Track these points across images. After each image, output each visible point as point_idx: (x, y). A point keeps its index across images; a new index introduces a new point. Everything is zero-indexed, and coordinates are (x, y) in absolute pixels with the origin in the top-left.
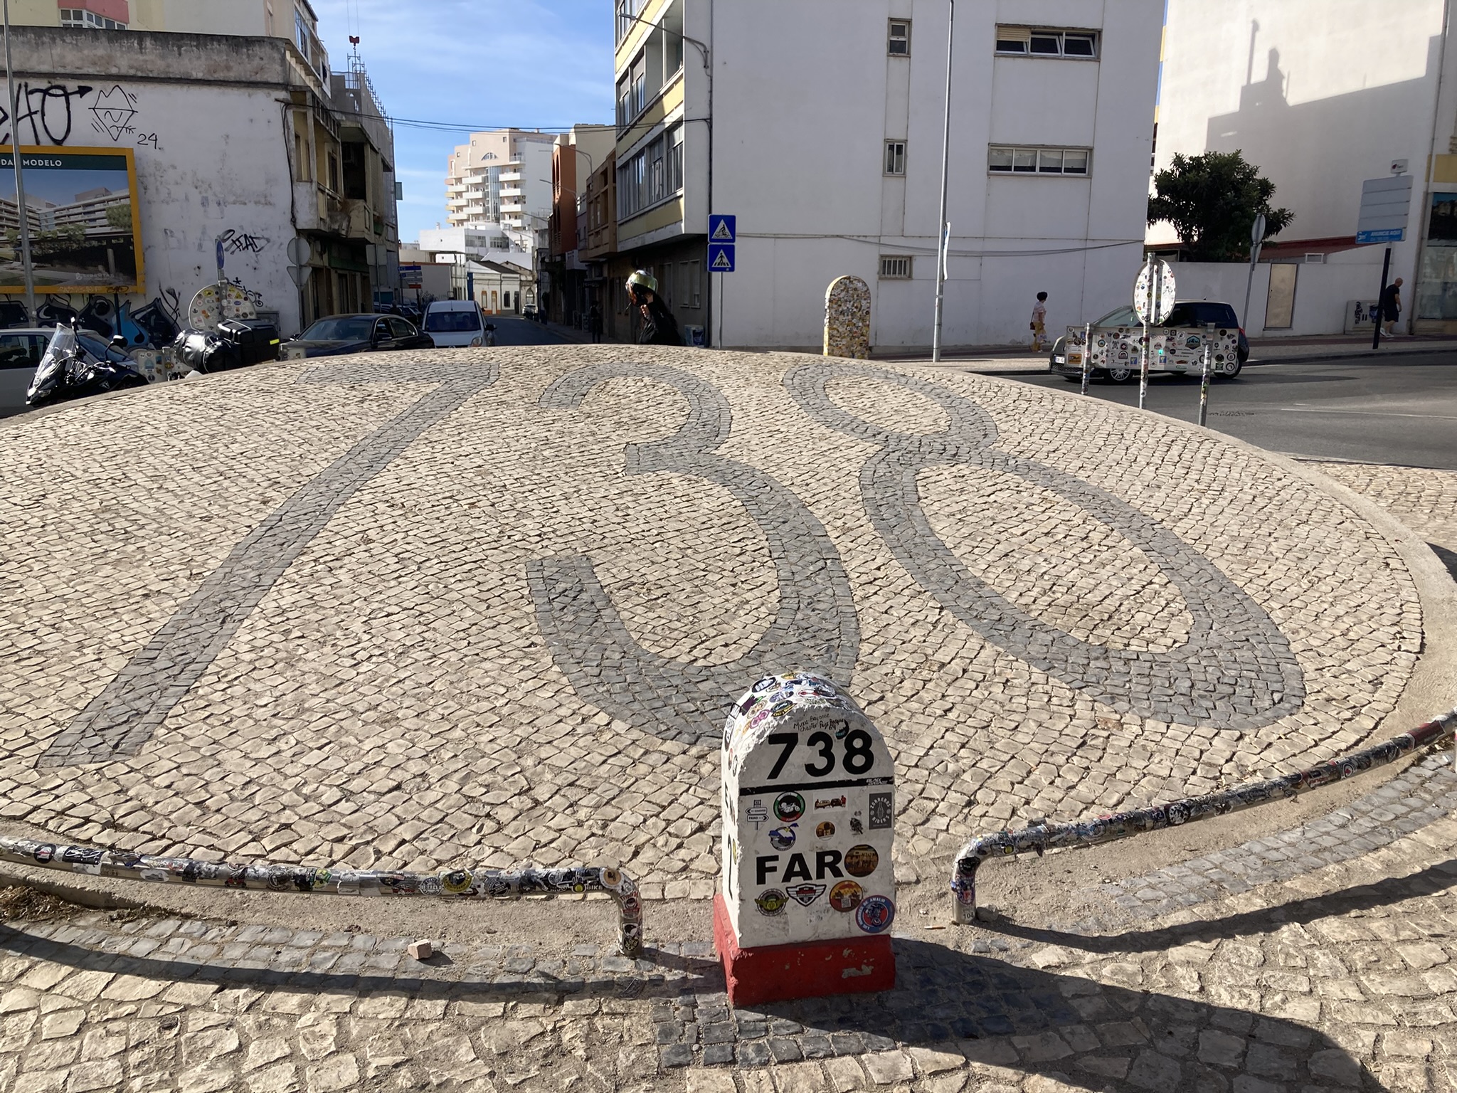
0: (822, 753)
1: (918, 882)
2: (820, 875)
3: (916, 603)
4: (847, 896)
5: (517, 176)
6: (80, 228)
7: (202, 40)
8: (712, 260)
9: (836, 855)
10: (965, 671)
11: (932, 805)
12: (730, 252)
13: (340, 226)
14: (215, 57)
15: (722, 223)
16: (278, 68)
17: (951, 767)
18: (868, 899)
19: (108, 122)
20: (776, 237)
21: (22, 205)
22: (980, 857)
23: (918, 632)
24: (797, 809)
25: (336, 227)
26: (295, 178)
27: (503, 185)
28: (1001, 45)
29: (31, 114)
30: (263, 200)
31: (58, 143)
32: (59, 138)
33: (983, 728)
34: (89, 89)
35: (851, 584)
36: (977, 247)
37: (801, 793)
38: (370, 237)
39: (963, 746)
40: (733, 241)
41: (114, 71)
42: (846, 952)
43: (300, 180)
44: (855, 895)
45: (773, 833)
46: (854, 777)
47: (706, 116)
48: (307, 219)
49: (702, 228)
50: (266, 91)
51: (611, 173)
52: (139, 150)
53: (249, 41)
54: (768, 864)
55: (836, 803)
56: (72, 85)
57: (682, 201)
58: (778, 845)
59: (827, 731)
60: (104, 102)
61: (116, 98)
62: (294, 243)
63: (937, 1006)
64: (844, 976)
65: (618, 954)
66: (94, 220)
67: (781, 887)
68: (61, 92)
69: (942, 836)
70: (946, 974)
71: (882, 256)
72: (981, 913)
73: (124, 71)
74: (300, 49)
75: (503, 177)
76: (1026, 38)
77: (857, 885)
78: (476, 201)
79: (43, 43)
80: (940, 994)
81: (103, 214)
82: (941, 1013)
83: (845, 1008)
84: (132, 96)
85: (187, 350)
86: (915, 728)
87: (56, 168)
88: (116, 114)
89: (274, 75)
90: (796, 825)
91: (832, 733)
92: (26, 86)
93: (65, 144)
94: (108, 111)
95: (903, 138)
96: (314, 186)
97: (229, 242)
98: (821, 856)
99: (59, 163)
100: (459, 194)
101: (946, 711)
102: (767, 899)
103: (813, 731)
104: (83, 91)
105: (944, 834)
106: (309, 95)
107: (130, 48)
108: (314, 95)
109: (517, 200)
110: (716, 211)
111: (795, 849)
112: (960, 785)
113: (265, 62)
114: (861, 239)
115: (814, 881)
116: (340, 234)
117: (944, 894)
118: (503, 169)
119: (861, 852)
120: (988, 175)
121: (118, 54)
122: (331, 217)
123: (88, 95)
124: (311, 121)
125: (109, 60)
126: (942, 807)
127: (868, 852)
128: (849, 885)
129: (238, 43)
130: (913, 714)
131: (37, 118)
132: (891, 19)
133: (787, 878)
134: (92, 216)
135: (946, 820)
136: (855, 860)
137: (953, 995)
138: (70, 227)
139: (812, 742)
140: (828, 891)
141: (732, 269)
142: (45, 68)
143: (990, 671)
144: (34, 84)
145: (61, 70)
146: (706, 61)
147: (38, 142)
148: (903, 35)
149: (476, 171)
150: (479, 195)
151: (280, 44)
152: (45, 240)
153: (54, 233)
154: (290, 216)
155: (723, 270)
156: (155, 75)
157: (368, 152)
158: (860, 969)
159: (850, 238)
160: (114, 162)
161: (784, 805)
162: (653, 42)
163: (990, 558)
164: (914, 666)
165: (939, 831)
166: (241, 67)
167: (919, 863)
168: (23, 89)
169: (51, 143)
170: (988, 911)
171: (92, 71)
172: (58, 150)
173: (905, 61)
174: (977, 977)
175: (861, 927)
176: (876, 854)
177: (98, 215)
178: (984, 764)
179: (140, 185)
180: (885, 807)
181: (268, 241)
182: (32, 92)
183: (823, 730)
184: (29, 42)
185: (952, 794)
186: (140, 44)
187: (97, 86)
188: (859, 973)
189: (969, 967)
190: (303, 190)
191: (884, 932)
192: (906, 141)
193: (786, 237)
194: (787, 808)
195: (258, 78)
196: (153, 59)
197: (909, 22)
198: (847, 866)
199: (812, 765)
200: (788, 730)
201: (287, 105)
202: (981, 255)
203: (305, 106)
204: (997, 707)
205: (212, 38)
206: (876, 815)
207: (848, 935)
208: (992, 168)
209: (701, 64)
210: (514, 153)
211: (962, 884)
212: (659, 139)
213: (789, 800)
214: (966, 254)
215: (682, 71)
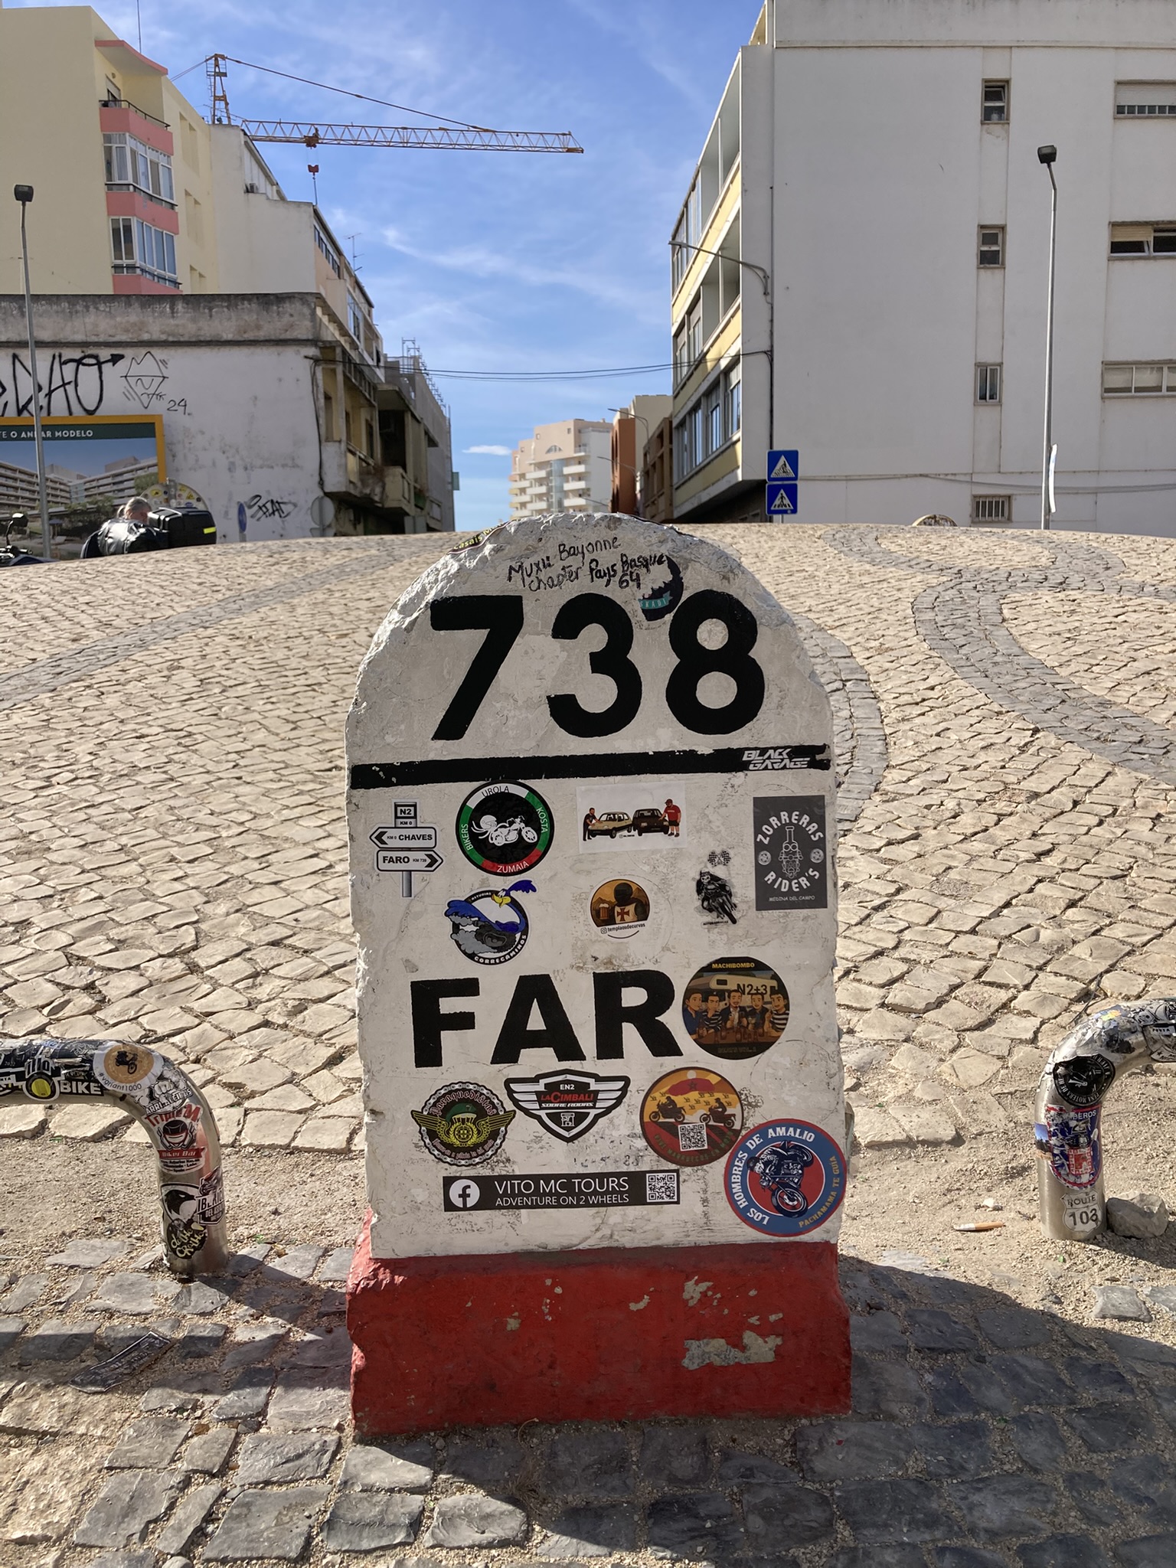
0: (600, 663)
1: (957, 1141)
2: (610, 1047)
3: (991, 725)
4: (695, 1114)
5: (581, 469)
6: (109, 499)
7: (232, 300)
8: (771, 502)
9: (658, 986)
10: (1076, 803)
11: (1003, 995)
12: (792, 492)
13: (373, 490)
14: (246, 317)
15: (783, 459)
16: (308, 323)
17: (1047, 935)
18: (762, 1130)
19: (139, 389)
20: (848, 479)
21: (42, 473)
22: (1114, 1058)
23: (994, 758)
24: (530, 835)
25: (367, 491)
26: (323, 438)
27: (566, 478)
28: (1117, 247)
29: (64, 385)
30: (290, 463)
31: (90, 413)
32: (91, 408)
33: (1115, 878)
34: (122, 357)
35: (882, 706)
36: (1091, 482)
37: (541, 785)
38: (410, 509)
39: (1072, 904)
40: (796, 479)
41: (146, 337)
42: (693, 1290)
43: (327, 440)
44: (718, 1114)
45: (459, 909)
46: (705, 744)
47: (766, 348)
48: (335, 483)
49: (761, 473)
50: (295, 348)
51: (669, 433)
52: (168, 418)
53: (280, 298)
54: (448, 1005)
55: (649, 822)
56: (105, 354)
57: (739, 447)
58: (474, 946)
59: (613, 592)
60: (135, 370)
61: (147, 365)
62: (317, 502)
63: (980, 1484)
64: (690, 1363)
65: (153, 1269)
66: (122, 490)
67: (491, 1077)
68: (93, 361)
69: (1021, 1052)
70: (1015, 1377)
71: (975, 497)
72: (1119, 1213)
73: (156, 336)
74: (352, 332)
75: (567, 470)
76: (1147, 237)
77: (725, 1084)
78: (540, 497)
79: (77, 312)
80: (994, 1440)
81: (131, 484)
82: (992, 1512)
83: (685, 1465)
84: (164, 362)
85: (110, 541)
86: (975, 878)
87: (87, 438)
88: (146, 381)
89: (303, 331)
90: (526, 886)
91: (631, 600)
92: (60, 356)
93: (98, 413)
94: (139, 378)
95: (998, 361)
96: (343, 446)
97: (256, 508)
98: (608, 986)
99: (90, 433)
100: (523, 490)
101: (1040, 855)
102: (446, 1111)
103: (571, 590)
104: (115, 359)
105: (1029, 1048)
106: (338, 351)
107: (163, 313)
108: (344, 351)
109: (581, 494)
110: (776, 448)
111: (529, 960)
112: (1066, 963)
113: (295, 318)
114: (950, 478)
115: (591, 1063)
116: (373, 501)
117: (1022, 1171)
118: (567, 462)
119: (733, 981)
120: (1103, 398)
121: (151, 320)
122: (362, 481)
123: (120, 363)
124: (340, 377)
125: (141, 326)
126: (1023, 1000)
127: (758, 982)
128: (701, 1085)
129: (267, 301)
130: (973, 858)
131: (70, 388)
132: (982, 227)
133: (506, 1050)
134: (121, 486)
135: (1033, 1023)
136: (715, 1005)
137: (1035, 1446)
138: (99, 498)
139: (567, 625)
140: (634, 1098)
141: (794, 511)
142: (79, 337)
143: (1126, 803)
144: (68, 353)
145: (94, 339)
146: (766, 288)
147: (71, 413)
148: (996, 243)
149: (540, 466)
150: (543, 489)
151: (310, 299)
152: (75, 512)
153: (85, 506)
154: (317, 479)
155: (785, 512)
156: (186, 339)
157: (408, 419)
158: (737, 1344)
159: (937, 476)
160: (143, 429)
161: (488, 822)
162: (709, 281)
163: (1119, 676)
164: (981, 796)
165: (1016, 1042)
166: (272, 325)
167: (963, 1103)
168: (57, 360)
169: (82, 413)
170: (1139, 1210)
171: (124, 338)
172: (90, 420)
173: (998, 273)
174: (1111, 1393)
175: (742, 1214)
176: (781, 990)
177: (126, 484)
178: (1119, 931)
179: (168, 453)
180: (809, 844)
181: (295, 505)
182: (66, 362)
183: (599, 587)
184: (63, 311)
185: (1046, 980)
186: (172, 308)
187: (128, 353)
188: (735, 1356)
189: (1089, 1360)
190: (331, 450)
191: (815, 1236)
192: (1001, 365)
193: (860, 478)
194: (500, 834)
195: (288, 336)
196: (184, 323)
197: (1003, 228)
198: (693, 1022)
199: (571, 699)
200: (494, 585)
201: (317, 361)
202: (1096, 491)
203: (333, 361)
204: (1142, 850)
205: (244, 297)
206: (775, 866)
207: (705, 1239)
208: (1108, 390)
209: (761, 290)
210: (579, 445)
211: (1064, 1129)
212: (715, 385)
213: (503, 808)
214: (1076, 492)
215: (739, 300)
